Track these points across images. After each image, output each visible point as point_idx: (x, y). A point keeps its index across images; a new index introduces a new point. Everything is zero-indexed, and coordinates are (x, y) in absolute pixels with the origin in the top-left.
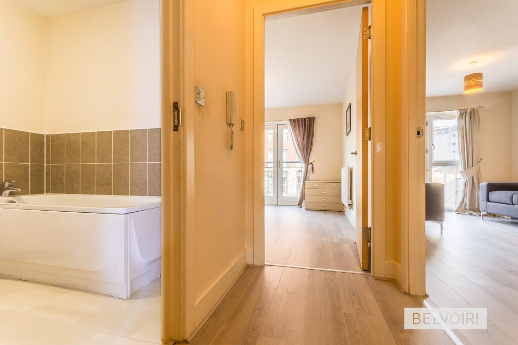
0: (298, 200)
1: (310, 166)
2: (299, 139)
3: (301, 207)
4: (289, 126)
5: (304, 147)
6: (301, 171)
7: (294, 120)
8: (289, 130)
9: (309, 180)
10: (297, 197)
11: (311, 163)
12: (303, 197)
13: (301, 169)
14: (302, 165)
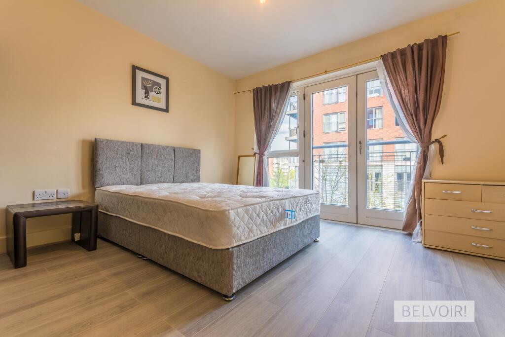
0: (404, 217)
1: (433, 148)
2: (405, 91)
3: (410, 235)
4: (382, 73)
5: (417, 108)
6: (409, 159)
7: (393, 55)
8: (383, 80)
9: (430, 177)
10: (400, 213)
11: (437, 141)
12: (415, 213)
13: (408, 155)
14: (413, 148)
